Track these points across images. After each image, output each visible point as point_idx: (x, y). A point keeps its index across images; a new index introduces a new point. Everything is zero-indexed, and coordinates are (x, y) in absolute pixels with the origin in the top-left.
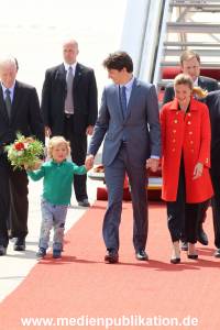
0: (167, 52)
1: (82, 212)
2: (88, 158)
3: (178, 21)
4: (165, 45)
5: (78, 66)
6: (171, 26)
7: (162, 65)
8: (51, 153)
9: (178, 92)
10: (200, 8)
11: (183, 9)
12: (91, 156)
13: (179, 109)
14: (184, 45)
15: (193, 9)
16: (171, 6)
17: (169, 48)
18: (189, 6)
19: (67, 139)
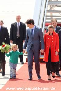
0: (47, 19)
1: (22, 65)
2: (23, 50)
3: (50, 9)
4: (46, 16)
5: (21, 23)
6: (48, 11)
7: (45, 22)
8: (12, 48)
9: (50, 30)
10: (56, 6)
11: (51, 6)
12: (24, 49)
13: (50, 35)
14: (52, 17)
15: (54, 6)
16: (48, 5)
17: (47, 17)
18: (53, 5)
19: (17, 44)
